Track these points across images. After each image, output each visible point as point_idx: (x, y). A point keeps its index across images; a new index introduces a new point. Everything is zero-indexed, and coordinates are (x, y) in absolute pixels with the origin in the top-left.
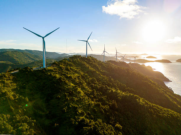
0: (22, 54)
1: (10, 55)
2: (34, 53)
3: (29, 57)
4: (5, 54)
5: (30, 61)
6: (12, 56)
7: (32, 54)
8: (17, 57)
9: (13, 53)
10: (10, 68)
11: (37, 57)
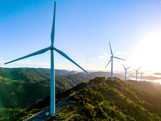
0: (35, 72)
1: (23, 74)
2: (46, 70)
3: (41, 75)
4: (20, 73)
5: (42, 78)
6: (26, 74)
7: (44, 72)
8: (30, 76)
9: (27, 72)
10: (20, 87)
11: (48, 75)
